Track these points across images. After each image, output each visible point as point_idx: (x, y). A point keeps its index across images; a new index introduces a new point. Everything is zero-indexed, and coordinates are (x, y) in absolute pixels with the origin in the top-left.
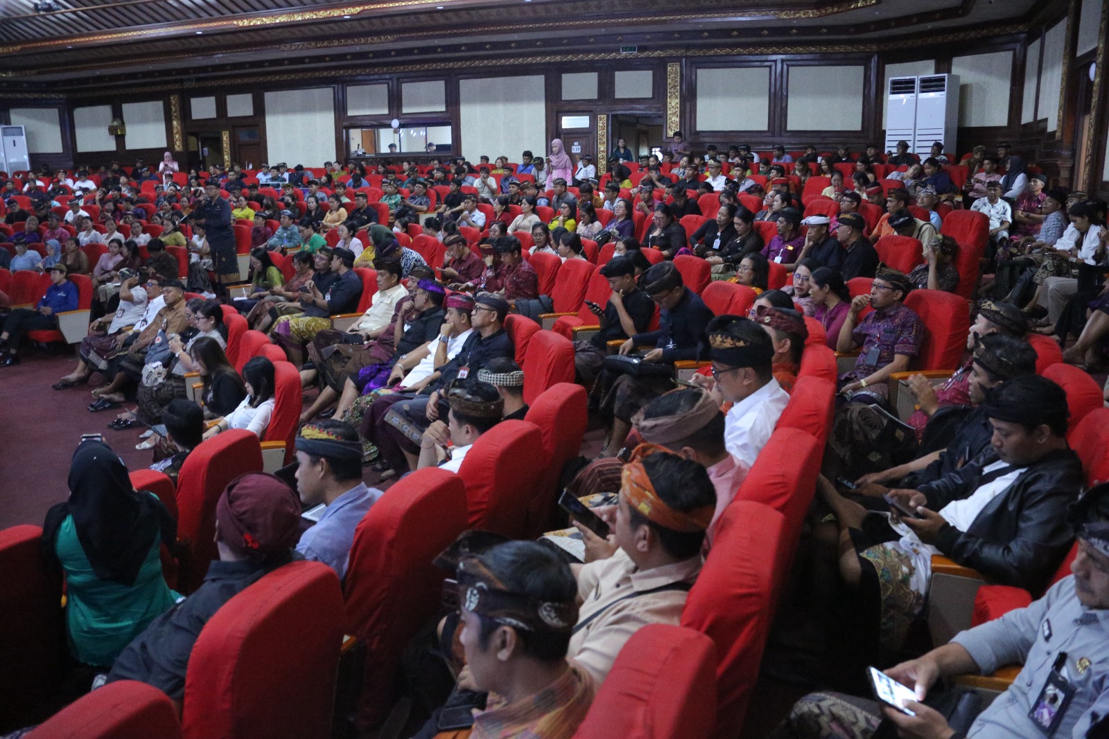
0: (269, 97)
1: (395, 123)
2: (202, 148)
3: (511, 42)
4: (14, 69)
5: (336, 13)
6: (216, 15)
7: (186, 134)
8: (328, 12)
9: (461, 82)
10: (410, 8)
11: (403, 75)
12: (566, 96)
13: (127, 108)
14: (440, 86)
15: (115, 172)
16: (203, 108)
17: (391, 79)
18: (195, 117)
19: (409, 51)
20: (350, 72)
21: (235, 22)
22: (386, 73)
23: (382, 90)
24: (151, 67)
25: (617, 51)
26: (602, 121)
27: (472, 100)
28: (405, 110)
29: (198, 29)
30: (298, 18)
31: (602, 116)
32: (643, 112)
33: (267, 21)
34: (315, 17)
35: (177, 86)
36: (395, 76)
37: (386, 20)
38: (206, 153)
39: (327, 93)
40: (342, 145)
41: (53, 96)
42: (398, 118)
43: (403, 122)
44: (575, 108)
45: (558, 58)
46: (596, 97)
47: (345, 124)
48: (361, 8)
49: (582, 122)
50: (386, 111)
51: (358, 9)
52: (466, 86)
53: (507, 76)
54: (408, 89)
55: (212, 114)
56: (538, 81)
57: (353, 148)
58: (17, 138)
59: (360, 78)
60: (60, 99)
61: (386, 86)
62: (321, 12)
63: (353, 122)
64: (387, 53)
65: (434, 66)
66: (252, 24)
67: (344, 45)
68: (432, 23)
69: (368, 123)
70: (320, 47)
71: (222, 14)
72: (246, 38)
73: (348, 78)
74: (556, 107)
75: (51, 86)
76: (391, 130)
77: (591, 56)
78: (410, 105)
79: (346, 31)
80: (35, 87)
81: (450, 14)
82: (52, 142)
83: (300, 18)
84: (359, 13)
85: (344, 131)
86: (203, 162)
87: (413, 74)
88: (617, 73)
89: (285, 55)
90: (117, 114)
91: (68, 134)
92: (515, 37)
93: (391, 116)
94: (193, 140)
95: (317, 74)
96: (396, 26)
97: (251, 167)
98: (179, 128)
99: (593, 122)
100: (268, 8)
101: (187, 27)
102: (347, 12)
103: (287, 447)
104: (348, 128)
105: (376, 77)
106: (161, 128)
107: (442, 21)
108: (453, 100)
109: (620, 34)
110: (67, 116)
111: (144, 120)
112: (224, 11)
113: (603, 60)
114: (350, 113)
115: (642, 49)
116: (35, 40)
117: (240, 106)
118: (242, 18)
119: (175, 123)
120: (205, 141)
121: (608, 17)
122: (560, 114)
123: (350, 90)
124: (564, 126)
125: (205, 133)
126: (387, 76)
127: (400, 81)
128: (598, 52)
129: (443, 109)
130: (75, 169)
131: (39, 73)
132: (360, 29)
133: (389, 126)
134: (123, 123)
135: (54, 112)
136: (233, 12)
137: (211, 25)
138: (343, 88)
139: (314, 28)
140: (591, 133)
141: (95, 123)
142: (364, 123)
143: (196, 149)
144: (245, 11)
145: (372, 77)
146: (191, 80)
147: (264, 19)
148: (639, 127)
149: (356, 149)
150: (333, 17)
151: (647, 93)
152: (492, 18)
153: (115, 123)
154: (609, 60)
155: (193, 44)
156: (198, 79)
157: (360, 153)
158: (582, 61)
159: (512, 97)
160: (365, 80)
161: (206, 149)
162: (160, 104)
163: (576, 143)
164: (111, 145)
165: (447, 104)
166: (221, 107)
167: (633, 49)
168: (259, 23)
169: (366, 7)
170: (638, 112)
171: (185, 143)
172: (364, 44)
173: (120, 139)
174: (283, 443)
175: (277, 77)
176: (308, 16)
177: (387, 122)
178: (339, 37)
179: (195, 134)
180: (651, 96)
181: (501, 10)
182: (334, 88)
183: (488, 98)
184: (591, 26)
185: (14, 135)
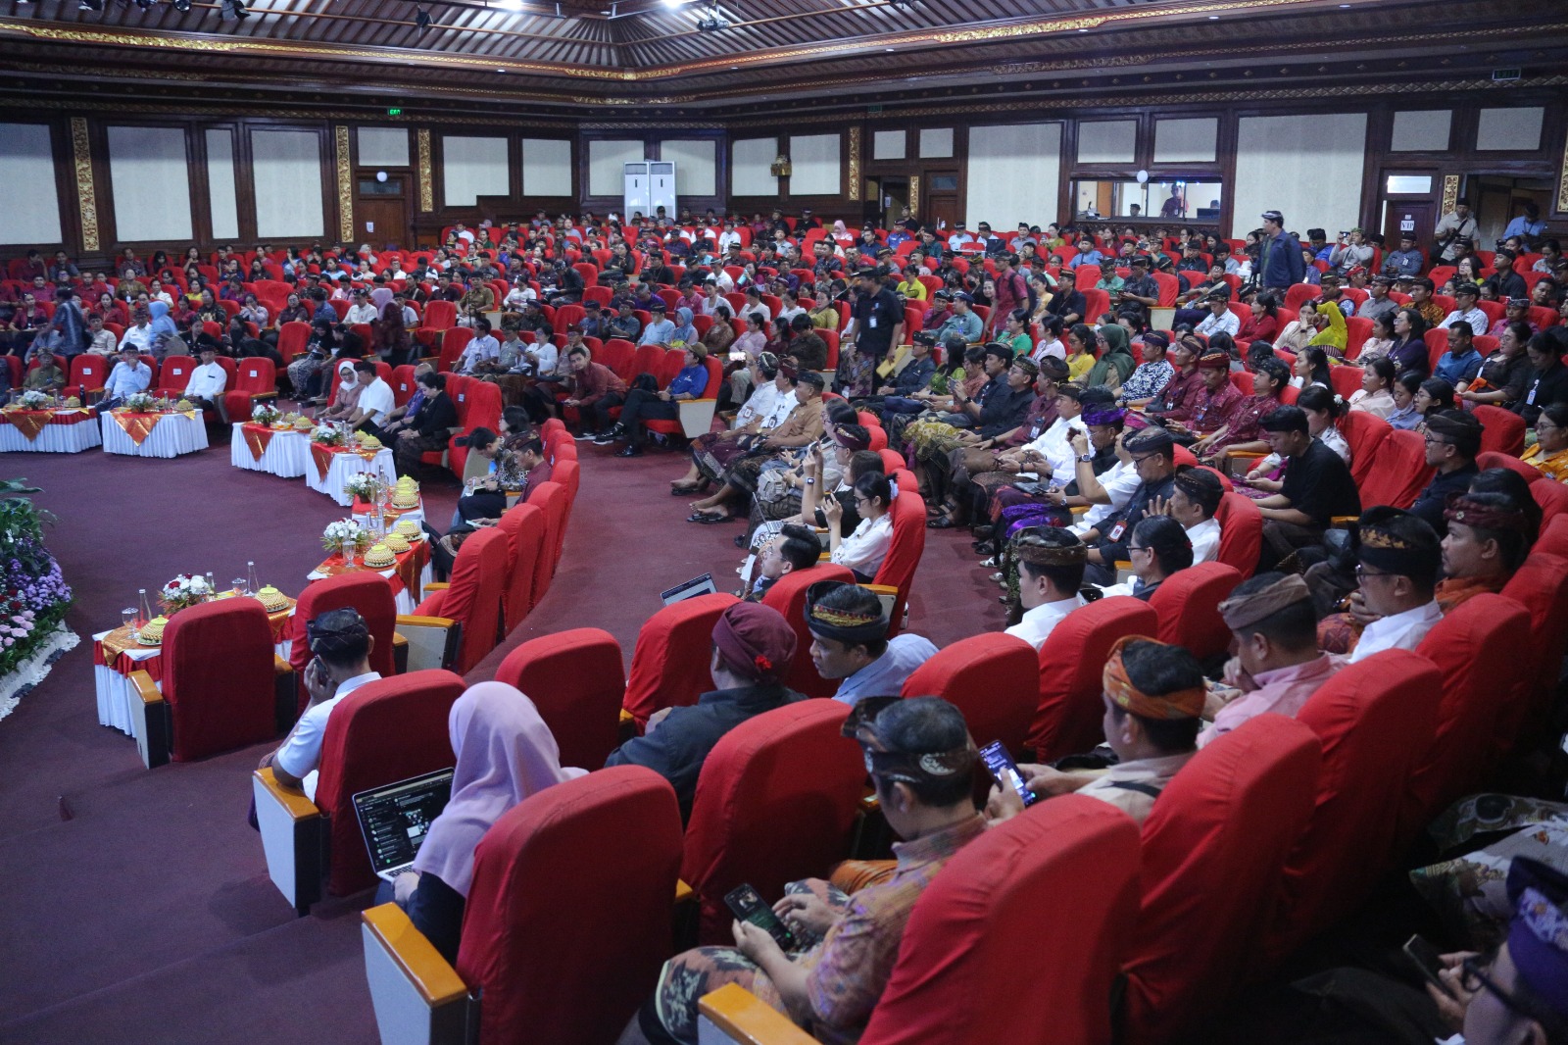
0: (975, 132)
1: (1143, 176)
2: (885, 196)
3: (1319, 65)
4: (671, 94)
5: (1068, 25)
6: (913, 28)
7: (865, 178)
8: (1058, 24)
9: (1242, 120)
10: (1171, 18)
11: (1158, 109)
12: (1397, 145)
13: (796, 142)
14: (1209, 126)
15: (774, 223)
16: (889, 145)
17: (1142, 114)
18: (878, 156)
19: (1170, 76)
20: (1086, 102)
21: (936, 37)
22: (1136, 106)
23: (1129, 128)
24: (828, 92)
25: (1487, 76)
26: (1451, 185)
27: (1255, 147)
28: (1157, 159)
29: (888, 45)
30: (1017, 32)
31: (1452, 177)
32: (1523, 172)
33: (978, 36)
34: (1040, 31)
35: (859, 116)
36: (1148, 110)
37: (1137, 35)
38: (888, 205)
39: (1052, 131)
40: (1067, 202)
41: (711, 125)
42: (1147, 169)
43: (1153, 174)
44: (1409, 164)
45: (1392, 88)
46: (1445, 147)
47: (1073, 174)
48: (1103, 19)
49: (1421, 184)
50: (1131, 159)
51: (1099, 20)
52: (1248, 126)
53: (1311, 113)
54: (1164, 129)
55: (899, 152)
56: (1358, 122)
57: (1082, 207)
58: (665, 177)
59: (1100, 110)
60: (719, 129)
61: (1134, 123)
62: (1049, 25)
63: (1085, 171)
64: (1137, 78)
65: (1205, 97)
66: (957, 39)
67: (1078, 68)
68: (1201, 38)
69: (1105, 174)
70: (1045, 70)
71: (921, 26)
72: (949, 57)
73: (1081, 111)
74: (1381, 159)
75: (709, 114)
76: (1138, 185)
77: (1444, 85)
78: (1166, 151)
79: (1082, 48)
80: (692, 114)
81: (1227, 27)
82: (704, 184)
83: (1020, 32)
84: (1099, 26)
85: (1071, 183)
86: (884, 216)
87: (1176, 108)
88: (1484, 111)
89: (999, 79)
90: (784, 150)
91: (724, 174)
92: (1325, 58)
93: (1137, 166)
94: (873, 186)
95: (1041, 104)
96: (1152, 42)
97: (943, 225)
98: (857, 169)
99: (1437, 186)
100: (980, 19)
101: (875, 43)
102: (1084, 24)
103: (898, 595)
104: (1076, 179)
105: (1121, 110)
106: (835, 168)
107: (1217, 35)
108: (1227, 147)
109: (1490, 52)
110: (724, 149)
111: (815, 158)
112: (923, 22)
113: (1463, 91)
114: (1081, 159)
115: (1528, 73)
116: (698, 60)
117: (936, 143)
118: (944, 32)
119: (852, 163)
120: (889, 188)
121: (1471, 28)
122: (1386, 172)
123: (1084, 127)
124: (1390, 190)
125: (889, 178)
126: (1137, 110)
127: (1153, 117)
128: (1457, 78)
129: (1212, 158)
130: (728, 216)
131: (697, 99)
132: (1101, 46)
133: (1134, 179)
134: (789, 161)
135: (710, 146)
136: (934, 24)
137: (905, 40)
138: (1075, 124)
139: (1039, 44)
140: (1432, 202)
141: (756, 161)
142: (1099, 174)
143: (876, 199)
144: (949, 23)
145: (1115, 111)
146: (877, 108)
147: (973, 33)
148: (1516, 193)
149: (1086, 209)
150: (1065, 30)
151: (1532, 143)
152: (1291, 31)
153: (780, 161)
154: (1473, 91)
155: (881, 63)
156: (886, 108)
157: (1091, 214)
158: (1429, 93)
159: (1315, 145)
160: (1106, 114)
161: (888, 199)
162: (837, 137)
163: (1408, 217)
164: (771, 188)
165: (1219, 152)
166: (913, 145)
167: (1510, 74)
168: (965, 38)
169: (1110, 18)
170: (1511, 172)
171: (863, 189)
172: (1106, 66)
173: (784, 181)
174: (894, 589)
175: (988, 108)
176: (1030, 29)
177: (1132, 174)
178: (1070, 57)
179: (877, 179)
180: (1536, 147)
181: (1304, 20)
182: (1063, 123)
183: (1276, 145)
184: (1443, 42)
185: (661, 173)
